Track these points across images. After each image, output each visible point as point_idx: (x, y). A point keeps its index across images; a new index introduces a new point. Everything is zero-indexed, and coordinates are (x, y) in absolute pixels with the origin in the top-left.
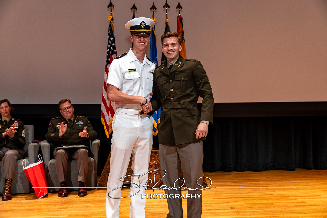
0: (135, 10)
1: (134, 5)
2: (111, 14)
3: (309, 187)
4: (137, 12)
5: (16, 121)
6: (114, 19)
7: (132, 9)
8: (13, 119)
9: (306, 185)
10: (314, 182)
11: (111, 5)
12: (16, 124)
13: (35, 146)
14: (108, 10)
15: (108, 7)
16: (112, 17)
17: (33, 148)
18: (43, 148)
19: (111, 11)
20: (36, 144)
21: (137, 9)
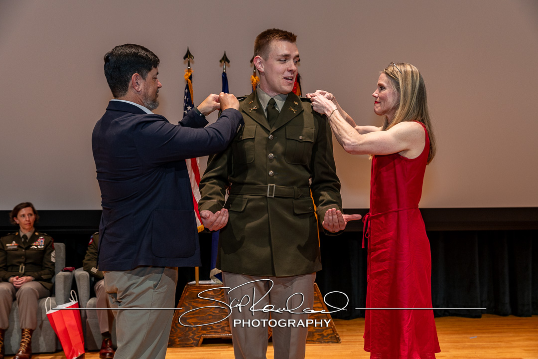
0: (226, 62)
1: (225, 55)
2: (189, 69)
3: (503, 344)
4: (229, 66)
5: (42, 237)
6: (192, 76)
7: (221, 61)
8: (37, 234)
9: (499, 342)
10: (511, 336)
11: (188, 55)
12: (42, 241)
13: (66, 277)
14: (185, 63)
15: (185, 58)
16: (190, 74)
17: (62, 279)
18: (79, 280)
19: (189, 65)
20: (67, 273)
21: (228, 62)
